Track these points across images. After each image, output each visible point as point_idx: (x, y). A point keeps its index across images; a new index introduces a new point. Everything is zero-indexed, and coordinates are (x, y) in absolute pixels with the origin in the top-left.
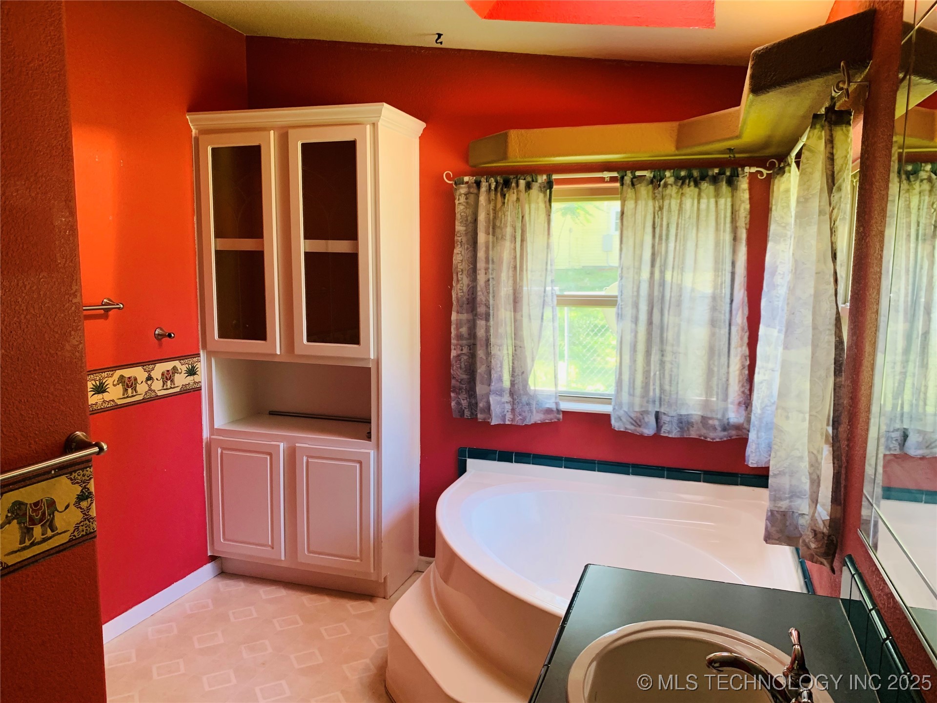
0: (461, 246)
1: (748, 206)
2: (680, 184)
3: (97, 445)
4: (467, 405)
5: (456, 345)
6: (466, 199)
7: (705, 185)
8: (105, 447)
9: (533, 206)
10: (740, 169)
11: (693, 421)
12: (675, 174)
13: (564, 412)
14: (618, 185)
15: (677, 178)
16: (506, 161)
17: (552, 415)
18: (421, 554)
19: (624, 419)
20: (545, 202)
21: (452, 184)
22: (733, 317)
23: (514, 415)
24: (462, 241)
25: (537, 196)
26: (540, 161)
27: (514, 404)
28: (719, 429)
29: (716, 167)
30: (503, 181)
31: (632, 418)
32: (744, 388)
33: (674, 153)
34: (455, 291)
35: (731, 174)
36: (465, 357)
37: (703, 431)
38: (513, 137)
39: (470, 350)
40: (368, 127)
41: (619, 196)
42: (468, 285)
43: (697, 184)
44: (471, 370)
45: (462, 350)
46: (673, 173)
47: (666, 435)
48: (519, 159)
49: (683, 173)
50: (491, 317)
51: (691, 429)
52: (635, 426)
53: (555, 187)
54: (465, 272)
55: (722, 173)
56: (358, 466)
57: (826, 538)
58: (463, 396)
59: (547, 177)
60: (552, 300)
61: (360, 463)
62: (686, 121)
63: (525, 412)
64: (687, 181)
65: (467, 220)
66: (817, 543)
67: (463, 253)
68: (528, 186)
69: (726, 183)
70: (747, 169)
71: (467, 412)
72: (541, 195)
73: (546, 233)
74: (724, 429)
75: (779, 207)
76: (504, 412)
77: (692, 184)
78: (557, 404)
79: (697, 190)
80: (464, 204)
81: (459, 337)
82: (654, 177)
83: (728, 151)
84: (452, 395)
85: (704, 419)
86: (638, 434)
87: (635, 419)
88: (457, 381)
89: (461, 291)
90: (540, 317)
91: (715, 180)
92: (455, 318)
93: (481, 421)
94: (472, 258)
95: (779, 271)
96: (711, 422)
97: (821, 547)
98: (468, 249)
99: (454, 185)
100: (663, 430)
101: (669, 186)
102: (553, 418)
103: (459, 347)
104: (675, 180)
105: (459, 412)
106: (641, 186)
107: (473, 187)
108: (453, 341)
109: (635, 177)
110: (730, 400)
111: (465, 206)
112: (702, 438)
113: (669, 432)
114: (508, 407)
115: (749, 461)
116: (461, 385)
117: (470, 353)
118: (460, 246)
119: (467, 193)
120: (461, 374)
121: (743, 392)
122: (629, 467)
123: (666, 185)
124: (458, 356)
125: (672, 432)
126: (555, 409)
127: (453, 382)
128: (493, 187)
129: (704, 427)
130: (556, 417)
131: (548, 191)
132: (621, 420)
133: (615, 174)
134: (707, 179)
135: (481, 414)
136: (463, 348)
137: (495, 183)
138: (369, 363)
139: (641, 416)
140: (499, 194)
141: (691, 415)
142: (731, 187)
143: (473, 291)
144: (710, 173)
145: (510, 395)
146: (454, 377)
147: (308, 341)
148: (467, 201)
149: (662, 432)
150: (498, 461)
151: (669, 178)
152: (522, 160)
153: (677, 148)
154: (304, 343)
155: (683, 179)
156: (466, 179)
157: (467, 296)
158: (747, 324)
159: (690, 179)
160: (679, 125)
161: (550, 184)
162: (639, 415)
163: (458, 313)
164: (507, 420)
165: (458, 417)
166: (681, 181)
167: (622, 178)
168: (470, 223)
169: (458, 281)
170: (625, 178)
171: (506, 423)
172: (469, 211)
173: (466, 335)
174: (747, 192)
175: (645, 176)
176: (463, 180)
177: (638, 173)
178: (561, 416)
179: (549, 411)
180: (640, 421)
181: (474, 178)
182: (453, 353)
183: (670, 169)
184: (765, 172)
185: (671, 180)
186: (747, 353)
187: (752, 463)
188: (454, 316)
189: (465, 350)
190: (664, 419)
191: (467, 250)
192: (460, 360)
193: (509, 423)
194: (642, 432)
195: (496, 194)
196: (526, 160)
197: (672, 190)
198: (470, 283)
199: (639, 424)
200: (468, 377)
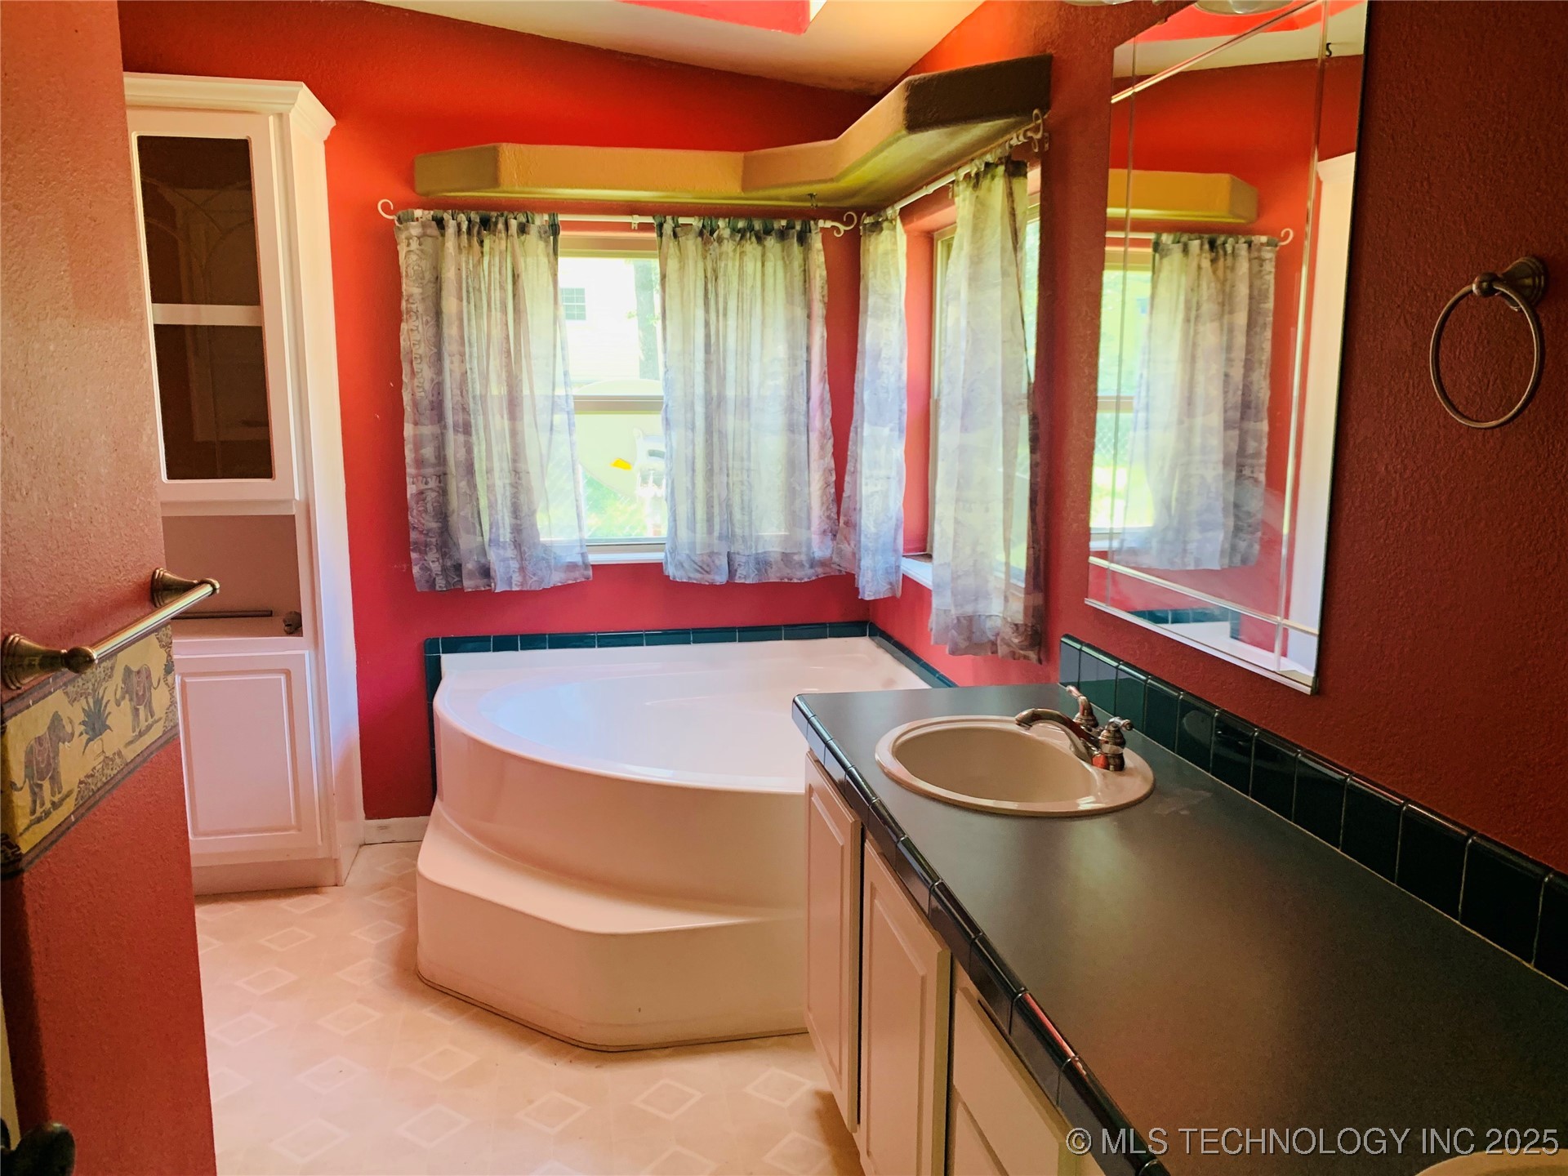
0: (417, 318)
1: (824, 273)
2: (738, 239)
3: (202, 583)
4: (440, 569)
5: (416, 476)
6: (420, 244)
7: (771, 242)
8: (218, 586)
9: (529, 260)
10: (812, 222)
11: (771, 559)
12: (731, 224)
13: (594, 566)
14: (654, 235)
15: (734, 231)
16: (497, 190)
17: (577, 573)
18: (368, 817)
19: (686, 565)
20: (548, 255)
21: (393, 220)
22: (811, 420)
23: (524, 577)
24: (417, 311)
25: (535, 245)
26: (541, 193)
27: (522, 559)
28: (807, 566)
29: (783, 218)
30: (480, 219)
31: (696, 563)
32: (829, 512)
33: (740, 196)
34: (409, 389)
35: (802, 228)
36: (434, 495)
37: (787, 572)
38: (507, 153)
39: (440, 482)
40: (271, 118)
41: (657, 252)
42: (432, 380)
43: (759, 240)
44: (443, 515)
45: (426, 483)
46: (729, 223)
47: (742, 581)
48: (517, 188)
49: (741, 224)
50: (473, 429)
51: (769, 570)
52: (701, 573)
53: (562, 233)
54: (425, 360)
55: (790, 227)
56: (283, 678)
57: (1029, 629)
58: (432, 555)
59: (550, 218)
60: (567, 402)
61: (288, 673)
62: (755, 152)
63: (541, 570)
64: (748, 235)
65: (423, 278)
66: (1020, 637)
67: (420, 329)
68: (523, 229)
69: (797, 240)
70: (821, 223)
71: (440, 581)
72: (542, 244)
73: (552, 302)
74: (812, 566)
75: (879, 273)
76: (509, 572)
77: (754, 239)
78: (583, 555)
79: (759, 249)
80: (418, 252)
81: (420, 463)
82: (703, 226)
83: (809, 197)
84: (414, 555)
85: (786, 557)
86: (707, 584)
87: (700, 564)
88: (421, 532)
89: (421, 390)
90: (549, 428)
91: (783, 235)
92: (412, 433)
93: (470, 590)
94: (435, 337)
95: (883, 355)
96: (796, 558)
97: (1025, 639)
98: (427, 322)
99: (396, 222)
100: (738, 575)
101: (725, 241)
102: (578, 576)
103: (420, 478)
104: (731, 232)
105: (427, 582)
106: (687, 239)
107: (430, 227)
108: (410, 470)
109: (677, 225)
110: (813, 529)
111: (418, 255)
112: (786, 580)
113: (745, 578)
114: (515, 565)
115: (864, 593)
116: (428, 539)
117: (439, 487)
118: (415, 318)
119: (420, 235)
120: (427, 521)
121: (829, 517)
122: (689, 633)
123: (720, 240)
124: (421, 493)
125: (749, 577)
126: (581, 563)
127: (413, 535)
128: (464, 227)
129: (786, 566)
130: (583, 575)
131: (552, 238)
132: (683, 566)
133: (649, 220)
134: (773, 233)
135: (470, 579)
136: (429, 480)
137: (467, 222)
138: (291, 507)
139: (709, 559)
140: (475, 239)
141: (770, 552)
142: (802, 245)
143: (439, 389)
144: (776, 226)
145: (515, 547)
146: (414, 527)
147: (170, 476)
148: (422, 247)
149: (737, 577)
150: (494, 651)
151: (724, 229)
152: (521, 189)
153: (744, 189)
154: (163, 480)
155: (742, 233)
156: (418, 213)
157: (430, 398)
158: (830, 428)
159: (750, 232)
160: (745, 157)
161: (554, 229)
162: (705, 558)
163: (416, 424)
164: (513, 585)
165: (427, 590)
166: (740, 235)
167: (661, 226)
168: (430, 281)
169: (413, 373)
170: (665, 226)
171: (514, 590)
172: (426, 264)
173: (432, 460)
174: (822, 253)
175: (692, 224)
176: (413, 214)
177: (682, 220)
178: (590, 573)
179: (572, 567)
180: (708, 566)
181: (432, 212)
182: (411, 489)
183: (724, 216)
184: (842, 228)
185: (726, 233)
186: (832, 465)
187: (869, 595)
188: (409, 430)
189: (433, 483)
190: (738, 559)
191: (426, 325)
192: (424, 500)
193: (518, 589)
194: (713, 580)
195: (469, 241)
196: (527, 189)
197: (728, 246)
198: (434, 376)
199: (708, 569)
200: (439, 525)
